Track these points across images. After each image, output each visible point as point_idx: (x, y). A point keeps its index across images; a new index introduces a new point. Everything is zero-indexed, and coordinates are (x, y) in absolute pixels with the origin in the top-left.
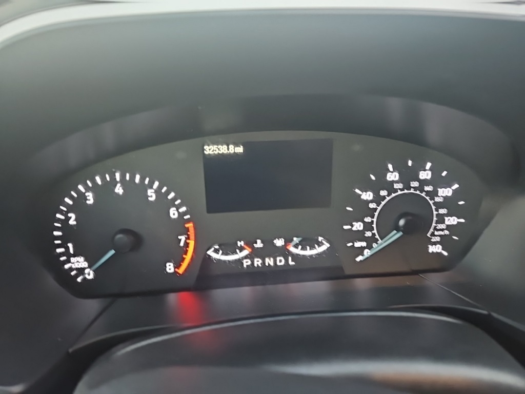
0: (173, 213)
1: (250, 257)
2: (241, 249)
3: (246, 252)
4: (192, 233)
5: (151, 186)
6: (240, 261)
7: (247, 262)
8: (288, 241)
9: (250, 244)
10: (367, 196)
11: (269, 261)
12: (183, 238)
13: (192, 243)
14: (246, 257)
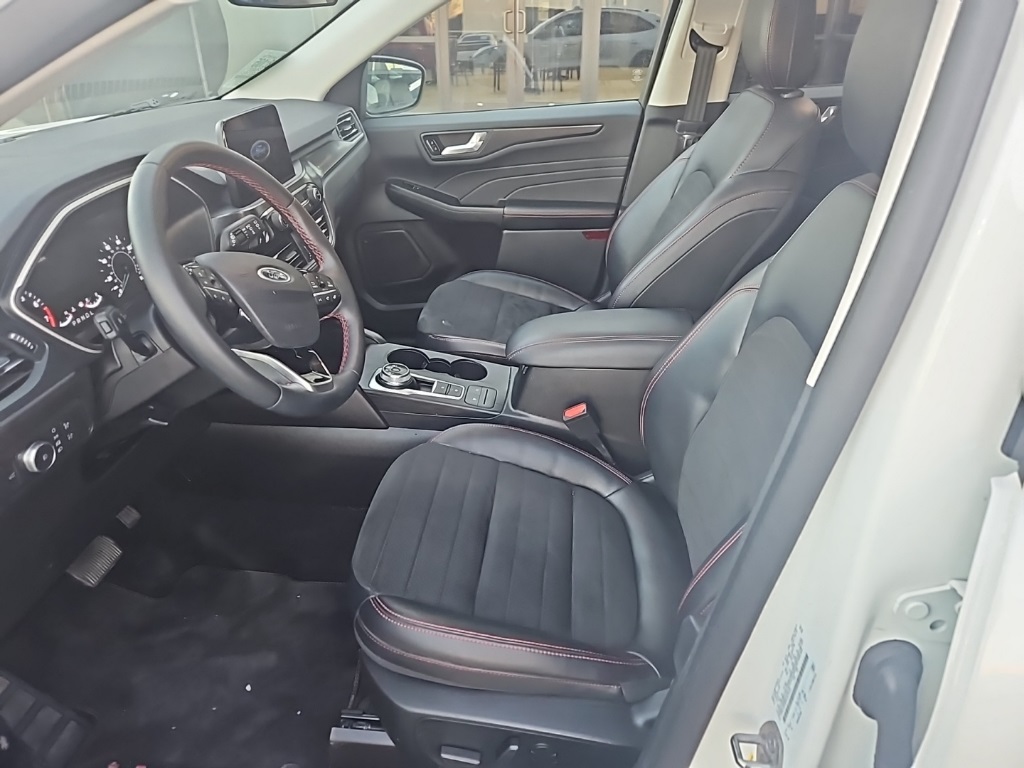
0: (36, 305)
1: (74, 319)
2: (68, 316)
3: (71, 317)
4: (49, 313)
5: (36, 300)
6: (70, 324)
7: (74, 323)
8: (84, 302)
9: (70, 311)
10: (104, 261)
11: (83, 318)
12: (46, 317)
13: (52, 318)
14: (72, 320)
